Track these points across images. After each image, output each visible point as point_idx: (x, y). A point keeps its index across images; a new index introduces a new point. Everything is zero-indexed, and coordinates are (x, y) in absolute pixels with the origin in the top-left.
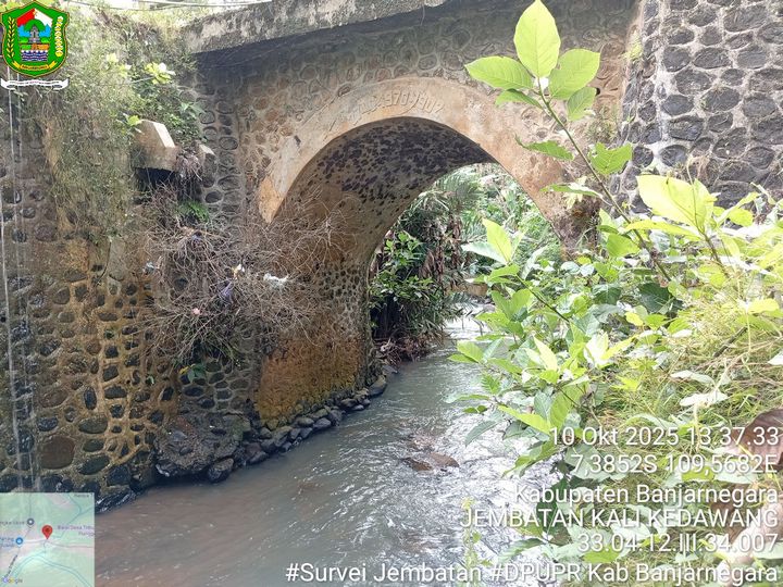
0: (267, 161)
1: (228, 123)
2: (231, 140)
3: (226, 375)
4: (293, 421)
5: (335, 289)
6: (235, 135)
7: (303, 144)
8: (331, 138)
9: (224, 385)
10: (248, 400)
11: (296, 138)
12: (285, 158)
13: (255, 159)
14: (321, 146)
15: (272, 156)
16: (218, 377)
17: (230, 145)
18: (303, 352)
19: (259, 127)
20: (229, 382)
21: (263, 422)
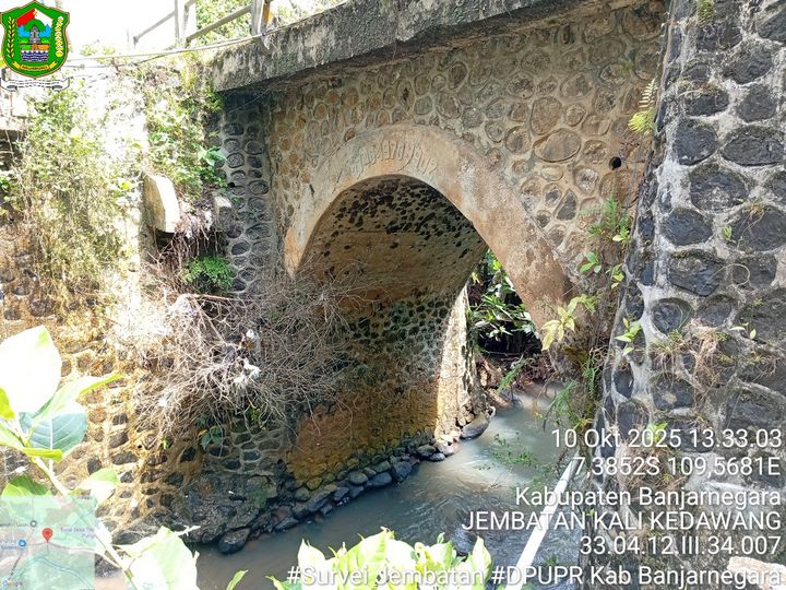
0: (291, 210)
1: (258, 164)
2: (262, 184)
3: (253, 436)
4: (344, 477)
5: (409, 328)
6: (265, 178)
7: (316, 195)
8: (338, 191)
9: (251, 445)
10: (280, 461)
11: (311, 186)
12: (303, 210)
13: (282, 205)
14: (331, 200)
15: (295, 204)
16: (244, 438)
17: (261, 189)
18: (358, 403)
19: (285, 171)
20: (257, 443)
21: (300, 482)
